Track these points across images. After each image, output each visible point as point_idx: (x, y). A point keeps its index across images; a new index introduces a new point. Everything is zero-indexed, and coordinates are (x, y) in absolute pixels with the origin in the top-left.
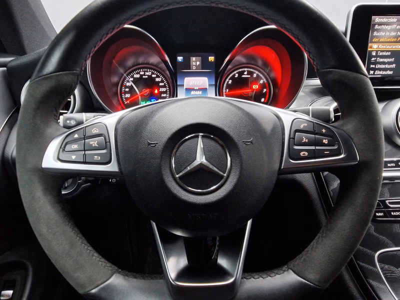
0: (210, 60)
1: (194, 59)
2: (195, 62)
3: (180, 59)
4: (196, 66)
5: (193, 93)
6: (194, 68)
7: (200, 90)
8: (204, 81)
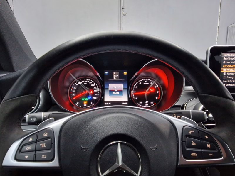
0: (124, 74)
1: (115, 73)
2: (116, 75)
3: (106, 73)
4: (116, 77)
5: (114, 93)
6: (115, 78)
7: (118, 91)
8: (120, 86)
